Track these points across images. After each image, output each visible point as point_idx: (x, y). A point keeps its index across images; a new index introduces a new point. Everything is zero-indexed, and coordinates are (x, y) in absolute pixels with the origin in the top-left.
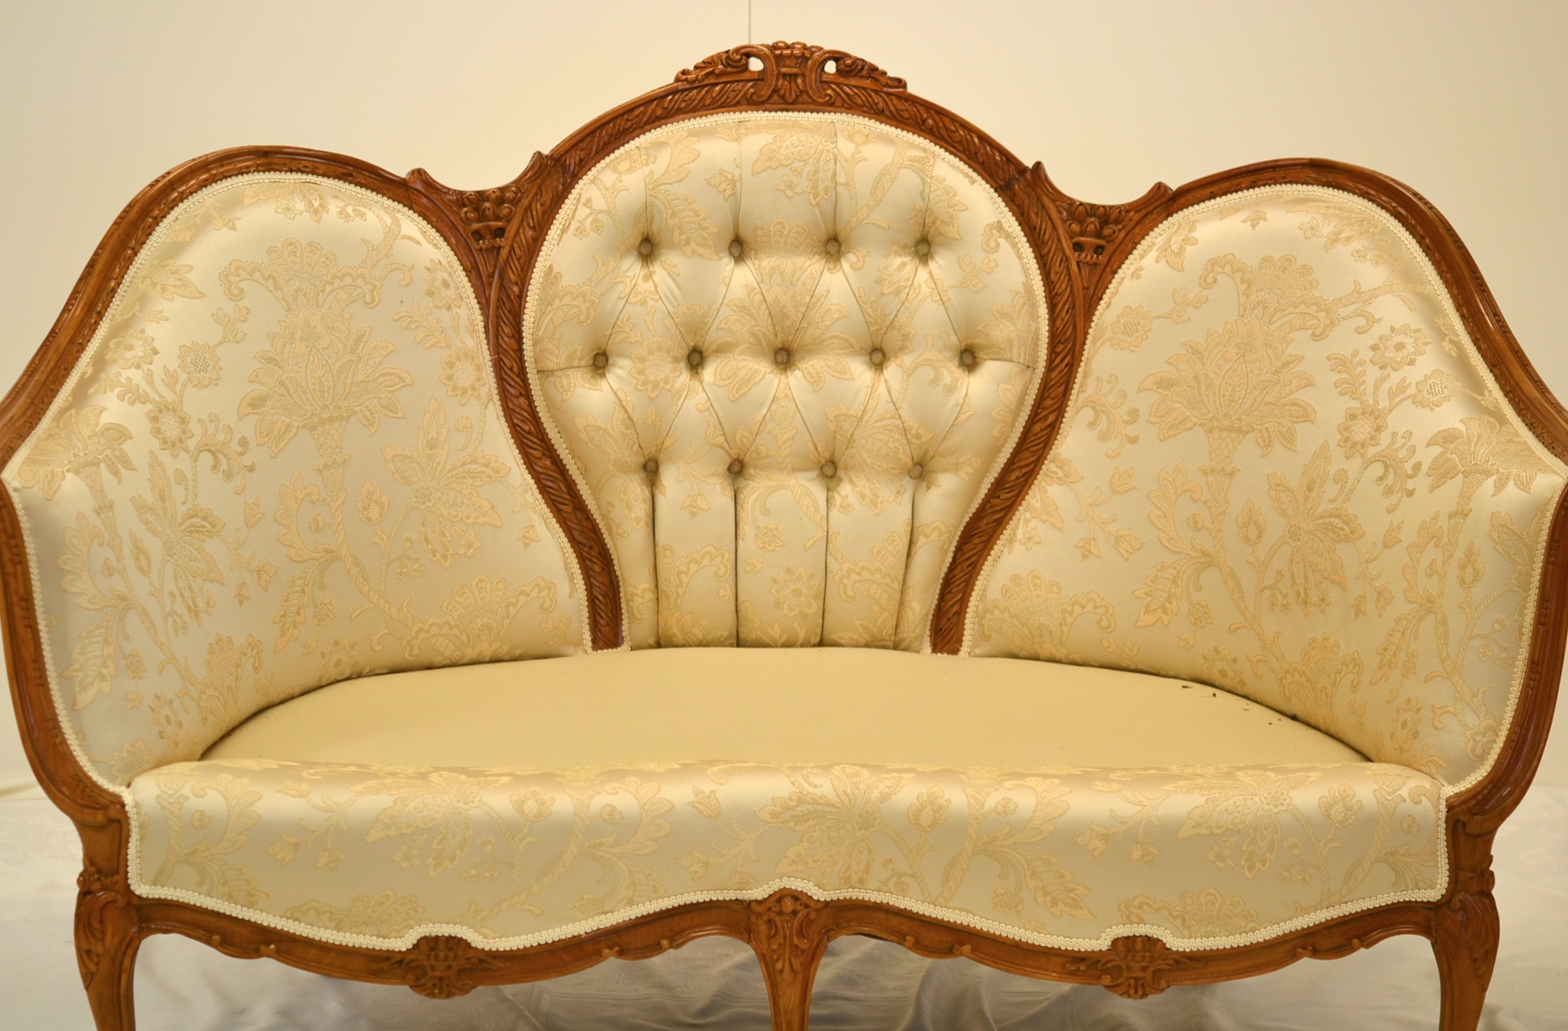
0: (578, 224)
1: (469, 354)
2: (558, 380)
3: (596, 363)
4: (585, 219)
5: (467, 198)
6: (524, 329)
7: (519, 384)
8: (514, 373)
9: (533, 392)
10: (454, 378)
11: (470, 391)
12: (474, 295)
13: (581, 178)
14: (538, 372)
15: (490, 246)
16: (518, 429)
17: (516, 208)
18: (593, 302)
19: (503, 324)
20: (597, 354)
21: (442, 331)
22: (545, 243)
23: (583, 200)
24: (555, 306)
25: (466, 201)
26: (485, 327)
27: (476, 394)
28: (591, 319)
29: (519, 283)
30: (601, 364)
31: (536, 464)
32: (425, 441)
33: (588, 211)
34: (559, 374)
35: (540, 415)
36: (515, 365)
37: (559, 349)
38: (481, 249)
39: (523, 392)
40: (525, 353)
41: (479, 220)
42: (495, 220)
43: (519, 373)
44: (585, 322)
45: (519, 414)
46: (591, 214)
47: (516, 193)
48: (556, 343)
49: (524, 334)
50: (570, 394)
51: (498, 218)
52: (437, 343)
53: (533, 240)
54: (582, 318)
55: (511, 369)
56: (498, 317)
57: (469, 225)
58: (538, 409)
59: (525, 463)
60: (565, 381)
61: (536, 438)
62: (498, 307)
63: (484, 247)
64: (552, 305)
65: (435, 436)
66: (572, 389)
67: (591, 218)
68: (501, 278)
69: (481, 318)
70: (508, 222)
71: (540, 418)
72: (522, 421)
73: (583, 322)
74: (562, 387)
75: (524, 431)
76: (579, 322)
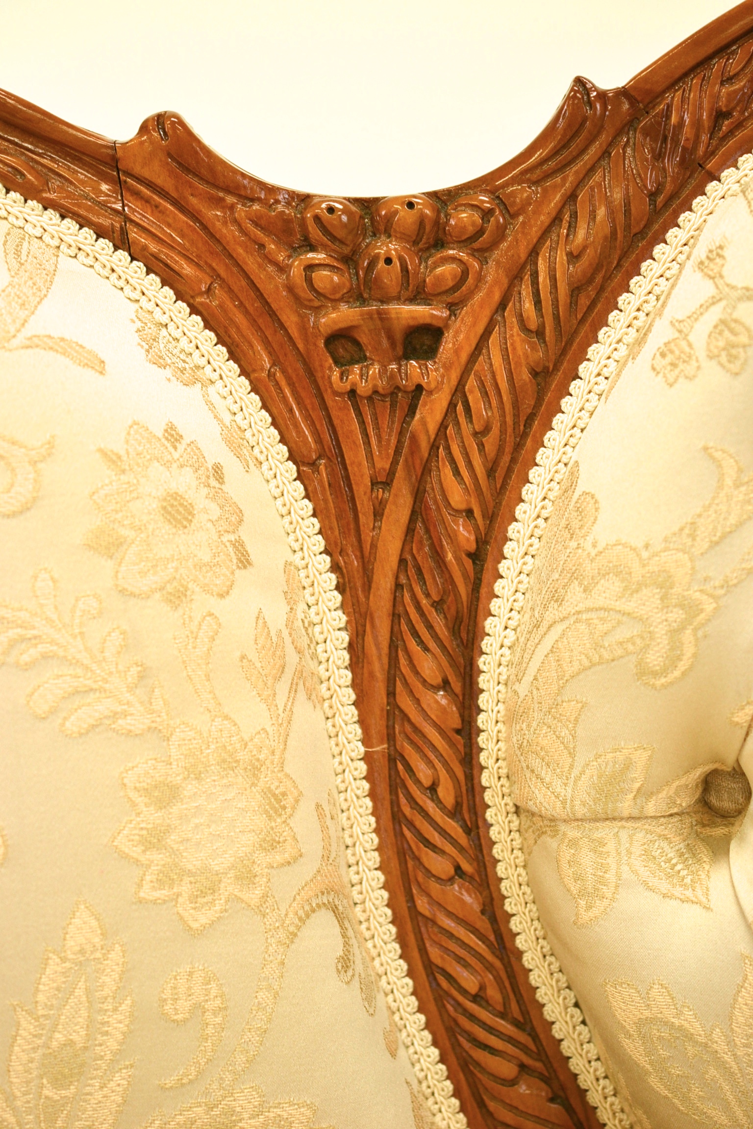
0: (672, 334)
1: (243, 756)
2: (566, 854)
3: (713, 800)
4: (694, 317)
5: (317, 218)
6: (482, 662)
7: (454, 842)
8: (438, 802)
9: (501, 870)
10: (172, 839)
11: (228, 887)
12: (320, 543)
13: (714, 177)
14: (517, 810)
15: (382, 384)
16: (444, 984)
17: (483, 261)
18: (692, 609)
19: (412, 644)
20: (715, 773)
21: (141, 677)
22: (575, 386)
23: (700, 251)
24: (568, 608)
25: (315, 233)
26: (351, 648)
27: (253, 896)
28: (682, 666)
29: (477, 513)
30: (726, 804)
31: (494, 1098)
32: (37, 1056)
33: (708, 289)
34: (571, 832)
35: (520, 943)
36: (443, 774)
37: (572, 755)
38: (352, 393)
39: (466, 867)
40: (482, 740)
41: (357, 296)
42: (412, 300)
43: (458, 805)
44: (664, 672)
45: (451, 936)
46: (714, 301)
47: (487, 214)
48: (564, 732)
49: (483, 681)
50: (600, 906)
51: (419, 295)
52: (115, 715)
53: (535, 374)
54: (654, 659)
55: (433, 789)
56: (395, 616)
57: (317, 309)
58: (515, 925)
59: (456, 1094)
60: (587, 859)
61: (503, 1015)
62: (398, 586)
63: (364, 388)
64: (560, 601)
65: (78, 1038)
66: (607, 892)
67: (715, 314)
68: (419, 495)
69: (341, 619)
70: (453, 307)
71: (520, 954)
72: (459, 959)
73: (655, 674)
74: (577, 878)
75: (464, 991)
76: (643, 672)
